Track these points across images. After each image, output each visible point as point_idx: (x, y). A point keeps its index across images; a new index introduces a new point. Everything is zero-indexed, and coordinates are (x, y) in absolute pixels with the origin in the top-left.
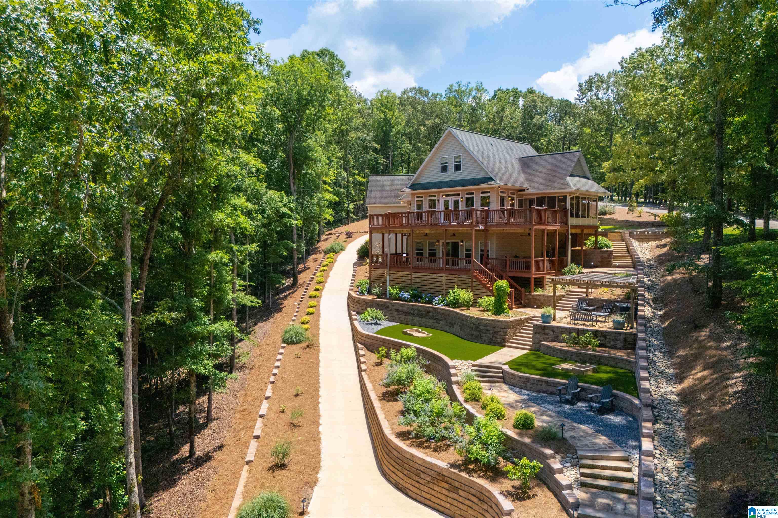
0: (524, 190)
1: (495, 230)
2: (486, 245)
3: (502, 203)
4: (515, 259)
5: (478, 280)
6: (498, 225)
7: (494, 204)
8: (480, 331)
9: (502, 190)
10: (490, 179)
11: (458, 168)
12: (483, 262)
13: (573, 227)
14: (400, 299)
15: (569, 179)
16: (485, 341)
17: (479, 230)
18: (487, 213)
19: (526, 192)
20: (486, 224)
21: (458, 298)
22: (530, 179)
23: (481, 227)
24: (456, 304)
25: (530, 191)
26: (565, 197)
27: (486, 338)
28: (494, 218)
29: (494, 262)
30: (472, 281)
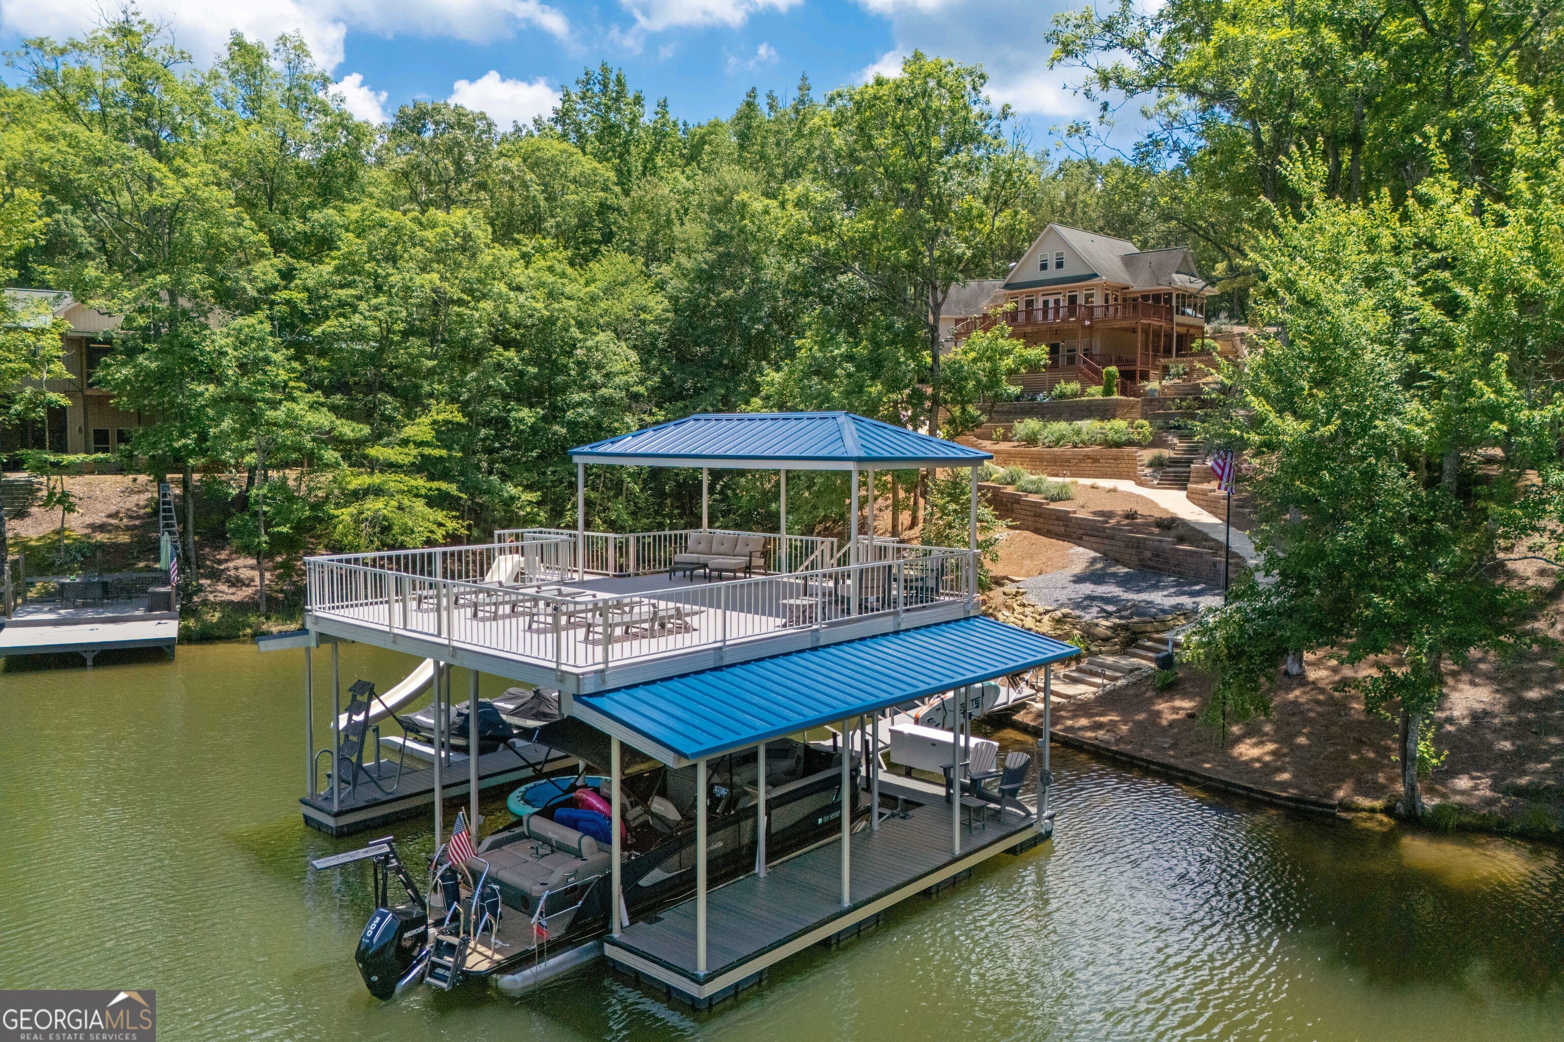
0: (1129, 288)
1: (1100, 326)
2: (1090, 343)
3: (1107, 301)
5: (1084, 374)
6: (1104, 320)
7: (1098, 300)
9: (1107, 287)
10: (1096, 275)
11: (1059, 265)
13: (1178, 324)
15: (1174, 276)
17: (1085, 326)
18: (1091, 310)
19: (1131, 290)
20: (1091, 320)
21: (1065, 390)
22: (1134, 278)
23: (1087, 323)
24: (1063, 396)
25: (1135, 289)
26: (1170, 295)
28: (1098, 313)
29: (1098, 358)
30: (1078, 376)
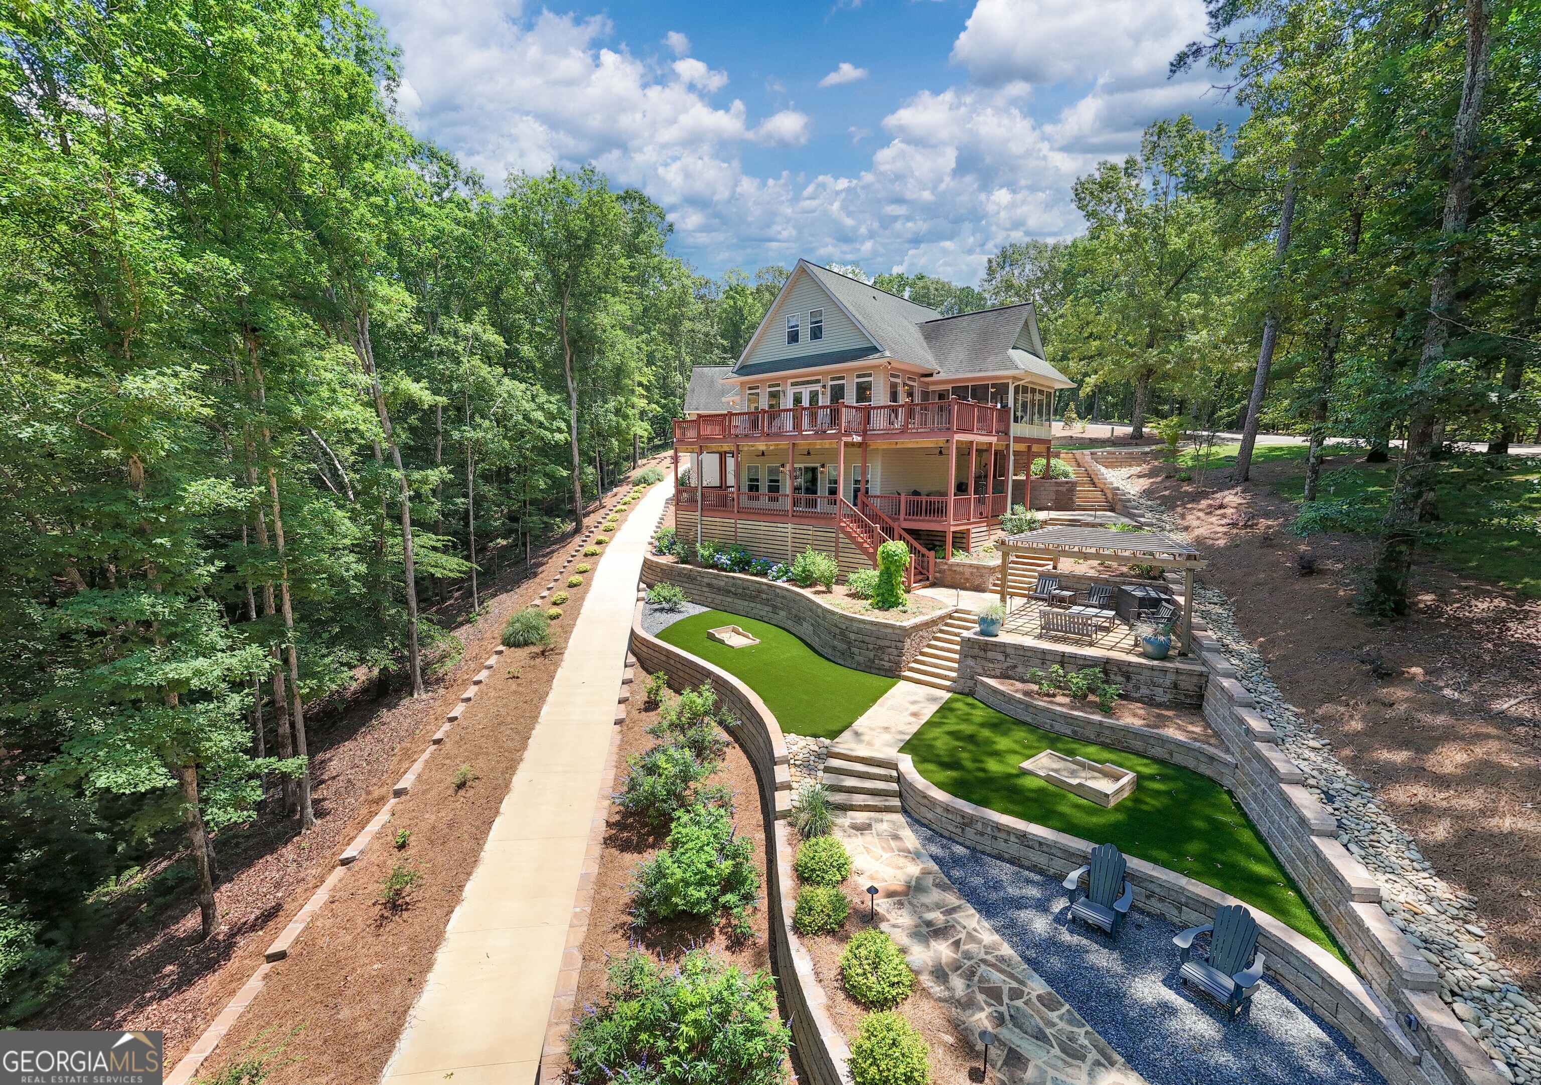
0: (931, 375)
1: (881, 443)
2: (864, 473)
3: (894, 396)
4: (916, 498)
5: (848, 535)
6: (887, 435)
7: (880, 397)
8: (849, 643)
9: (894, 371)
10: (874, 350)
11: (816, 333)
12: (859, 502)
13: (1018, 440)
14: (714, 566)
15: (1011, 352)
16: (859, 664)
17: (853, 444)
18: (866, 413)
19: (936, 377)
20: (864, 433)
21: (812, 568)
22: (940, 356)
23: (857, 439)
24: (807, 580)
25: (943, 376)
26: (1006, 386)
27: (861, 659)
28: (879, 421)
29: (877, 503)
30: (837, 538)
